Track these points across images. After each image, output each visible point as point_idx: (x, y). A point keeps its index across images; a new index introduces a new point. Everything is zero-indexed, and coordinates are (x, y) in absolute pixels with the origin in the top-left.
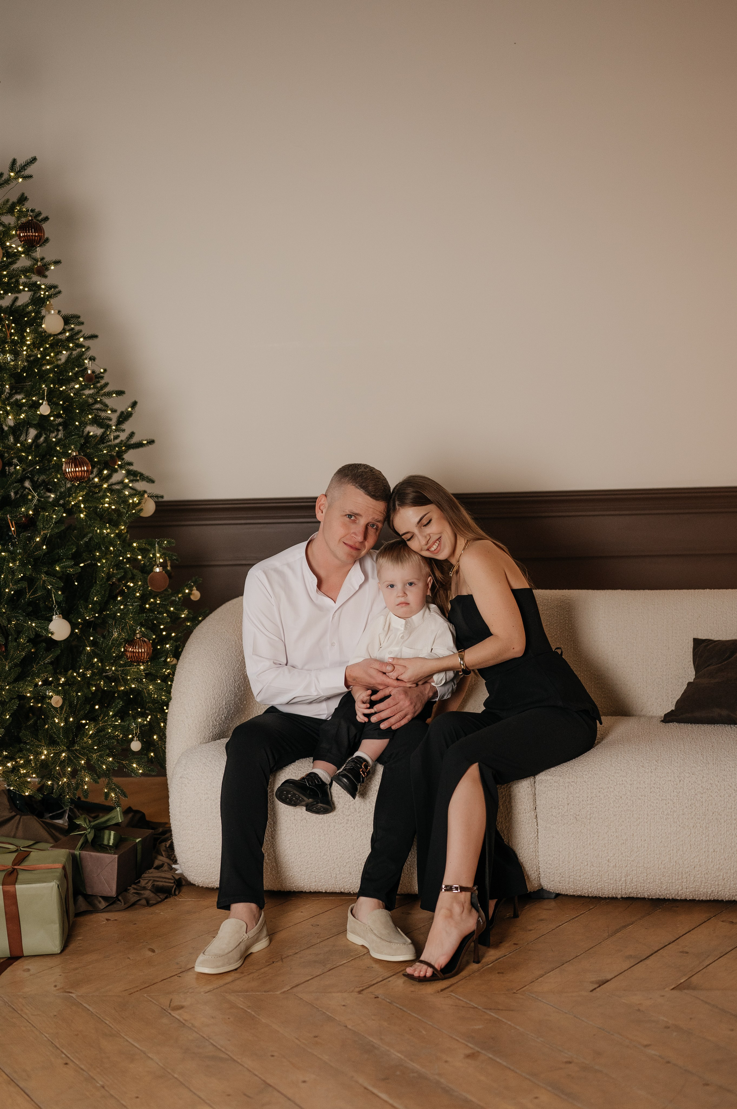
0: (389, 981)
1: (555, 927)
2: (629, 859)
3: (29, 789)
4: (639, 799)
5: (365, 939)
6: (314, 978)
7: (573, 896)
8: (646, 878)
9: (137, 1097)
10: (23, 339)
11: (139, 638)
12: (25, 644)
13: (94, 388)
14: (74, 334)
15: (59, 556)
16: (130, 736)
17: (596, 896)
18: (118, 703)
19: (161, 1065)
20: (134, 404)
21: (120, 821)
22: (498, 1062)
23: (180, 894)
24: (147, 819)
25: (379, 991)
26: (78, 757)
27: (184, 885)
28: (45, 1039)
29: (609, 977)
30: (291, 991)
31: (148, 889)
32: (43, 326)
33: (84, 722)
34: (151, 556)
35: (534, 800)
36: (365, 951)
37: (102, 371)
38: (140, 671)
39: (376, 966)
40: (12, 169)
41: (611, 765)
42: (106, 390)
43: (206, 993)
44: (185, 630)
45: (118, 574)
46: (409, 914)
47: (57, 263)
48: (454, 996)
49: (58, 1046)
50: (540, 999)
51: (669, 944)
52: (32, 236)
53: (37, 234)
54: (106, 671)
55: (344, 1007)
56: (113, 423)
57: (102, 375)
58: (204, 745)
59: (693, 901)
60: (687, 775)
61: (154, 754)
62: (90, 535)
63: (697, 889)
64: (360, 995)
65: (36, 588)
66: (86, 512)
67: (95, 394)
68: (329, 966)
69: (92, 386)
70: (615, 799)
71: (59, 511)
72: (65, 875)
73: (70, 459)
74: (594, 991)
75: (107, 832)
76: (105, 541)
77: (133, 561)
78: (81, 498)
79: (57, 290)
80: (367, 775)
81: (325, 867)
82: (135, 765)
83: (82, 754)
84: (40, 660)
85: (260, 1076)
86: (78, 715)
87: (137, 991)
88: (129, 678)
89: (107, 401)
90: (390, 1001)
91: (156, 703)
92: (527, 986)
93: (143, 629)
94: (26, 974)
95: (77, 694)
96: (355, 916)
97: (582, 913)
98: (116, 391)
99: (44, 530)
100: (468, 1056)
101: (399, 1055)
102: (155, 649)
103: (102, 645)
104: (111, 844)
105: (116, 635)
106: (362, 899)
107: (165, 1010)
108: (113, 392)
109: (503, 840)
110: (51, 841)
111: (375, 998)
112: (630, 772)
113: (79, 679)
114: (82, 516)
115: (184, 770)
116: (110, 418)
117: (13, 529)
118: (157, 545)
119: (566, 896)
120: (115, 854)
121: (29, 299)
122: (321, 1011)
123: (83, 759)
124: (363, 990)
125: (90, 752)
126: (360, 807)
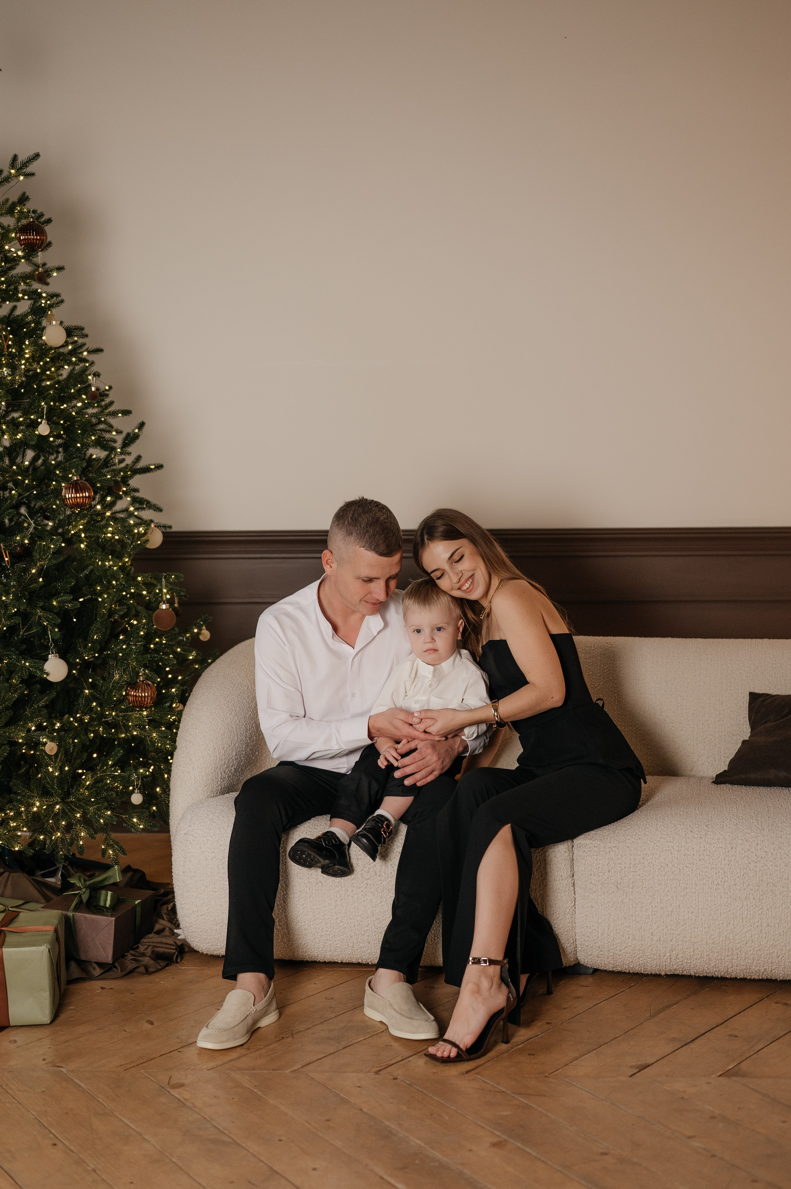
0: (409, 1061)
1: (592, 1005)
2: (674, 932)
3: (19, 843)
4: (687, 867)
5: (384, 1016)
6: (327, 1056)
7: (612, 972)
8: (692, 953)
9: (131, 1183)
10: (21, 352)
11: (143, 681)
12: (17, 685)
13: (98, 407)
14: (77, 348)
15: (57, 590)
16: (131, 788)
17: (637, 973)
18: (118, 752)
19: (159, 1148)
20: (141, 425)
21: (118, 881)
22: (527, 1152)
23: (183, 961)
24: (148, 878)
25: (398, 1071)
26: (73, 809)
27: (187, 952)
28: (32, 1117)
29: (650, 1061)
30: (302, 1070)
31: (148, 955)
32: (44, 338)
33: (80, 771)
34: (157, 591)
35: (571, 867)
36: (384, 1027)
37: (107, 388)
38: (143, 717)
39: (395, 1044)
41: (657, 829)
42: (111, 409)
43: (208, 1070)
44: (192, 673)
45: (120, 610)
46: (433, 988)
47: (60, 269)
48: (479, 1078)
49: (46, 1125)
50: (574, 1083)
51: (717, 1026)
52: (33, 239)
53: (38, 237)
54: (106, 716)
55: (359, 1088)
56: (118, 445)
57: (107, 392)
58: (211, 800)
59: (744, 980)
60: (740, 842)
61: (156, 808)
62: (91, 567)
63: (748, 967)
64: (377, 1076)
65: (31, 624)
66: (86, 542)
67: (99, 413)
68: (344, 1044)
69: (96, 405)
70: (660, 867)
71: (57, 541)
72: (57, 939)
73: (71, 484)
74: (634, 1077)
75: (103, 892)
76: (107, 574)
77: (137, 596)
78: (81, 527)
79: (60, 298)
80: (389, 835)
81: (342, 935)
82: (135, 820)
83: (78, 807)
84: (33, 703)
85: (266, 1162)
86: (75, 763)
87: (134, 1067)
88: (130, 724)
89: (112, 421)
90: (409, 1083)
91: (160, 752)
92: (561, 1070)
93: (147, 671)
94: (12, 1046)
95: (73, 741)
96: (373, 989)
97: (621, 990)
98: (122, 411)
99: (40, 561)
100: (494, 1145)
101: (419, 1142)
102: (159, 693)
103: (102, 688)
104: (108, 906)
105: (117, 677)
106: (381, 971)
107: (163, 1088)
108: (118, 411)
109: (536, 909)
110: (43, 901)
111: (394, 1079)
112: (677, 837)
113: (76, 724)
114: (82, 546)
115: (189, 826)
116: (115, 439)
117: (7, 559)
118: (163, 580)
119: (605, 971)
120: (112, 916)
121: (29, 308)
122: (334, 1092)
123: (79, 812)
124: (380, 1070)
125: (87, 805)
126: (380, 870)
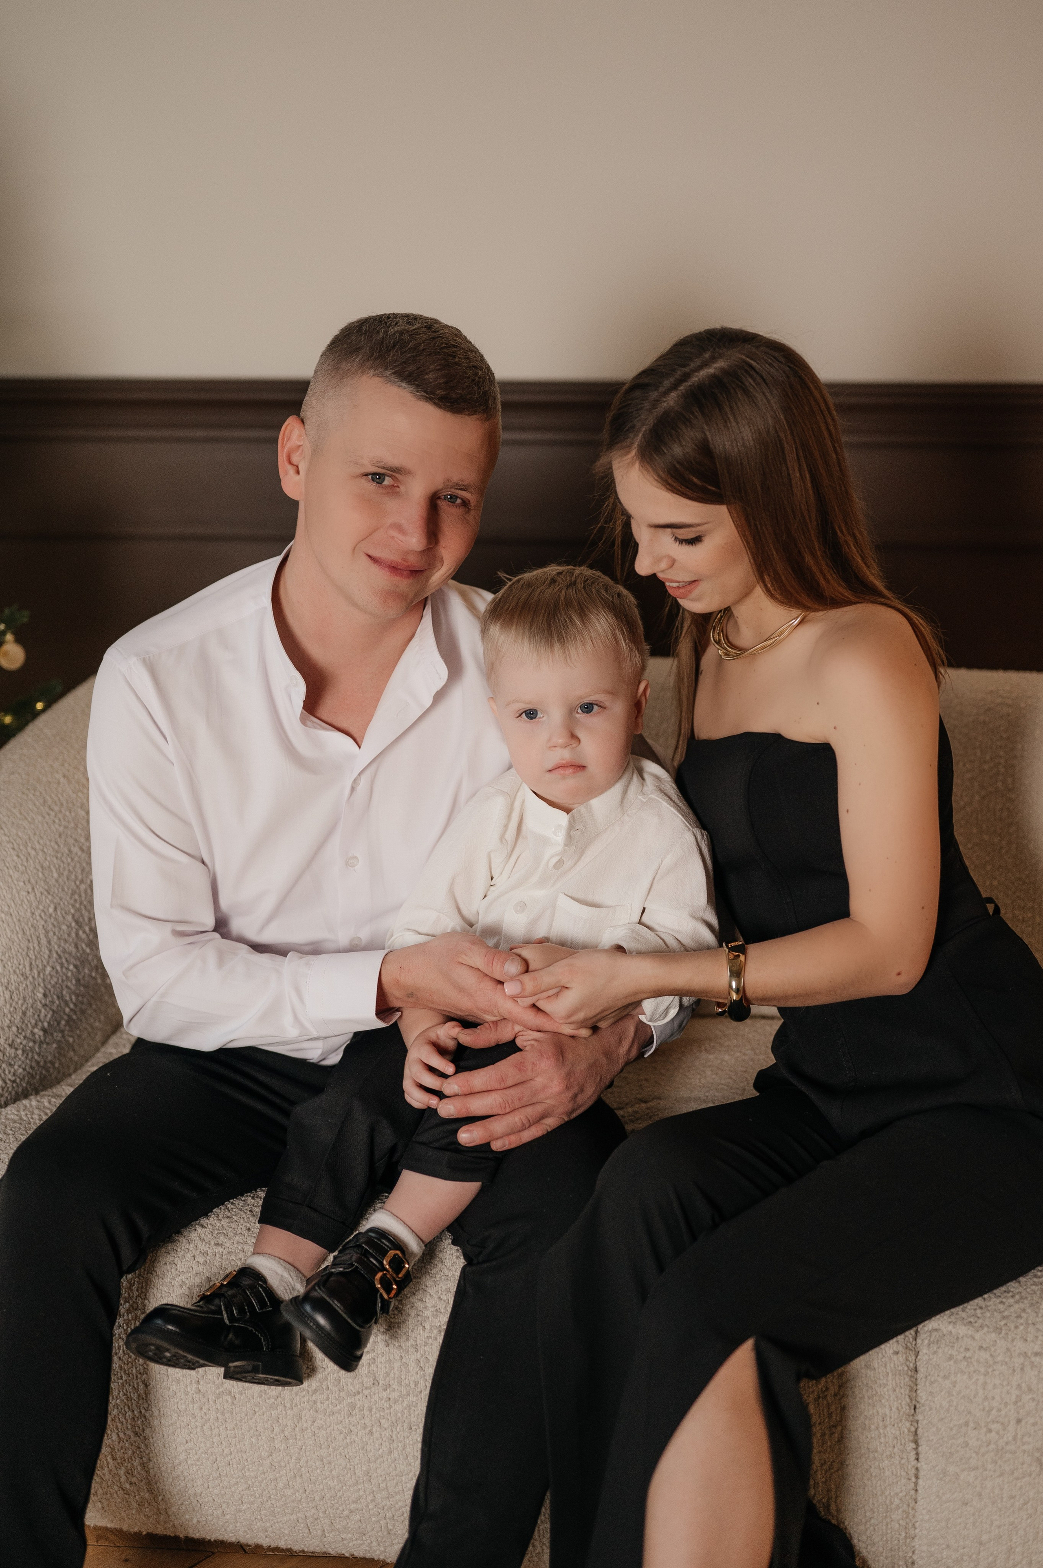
126: (388, 1374)
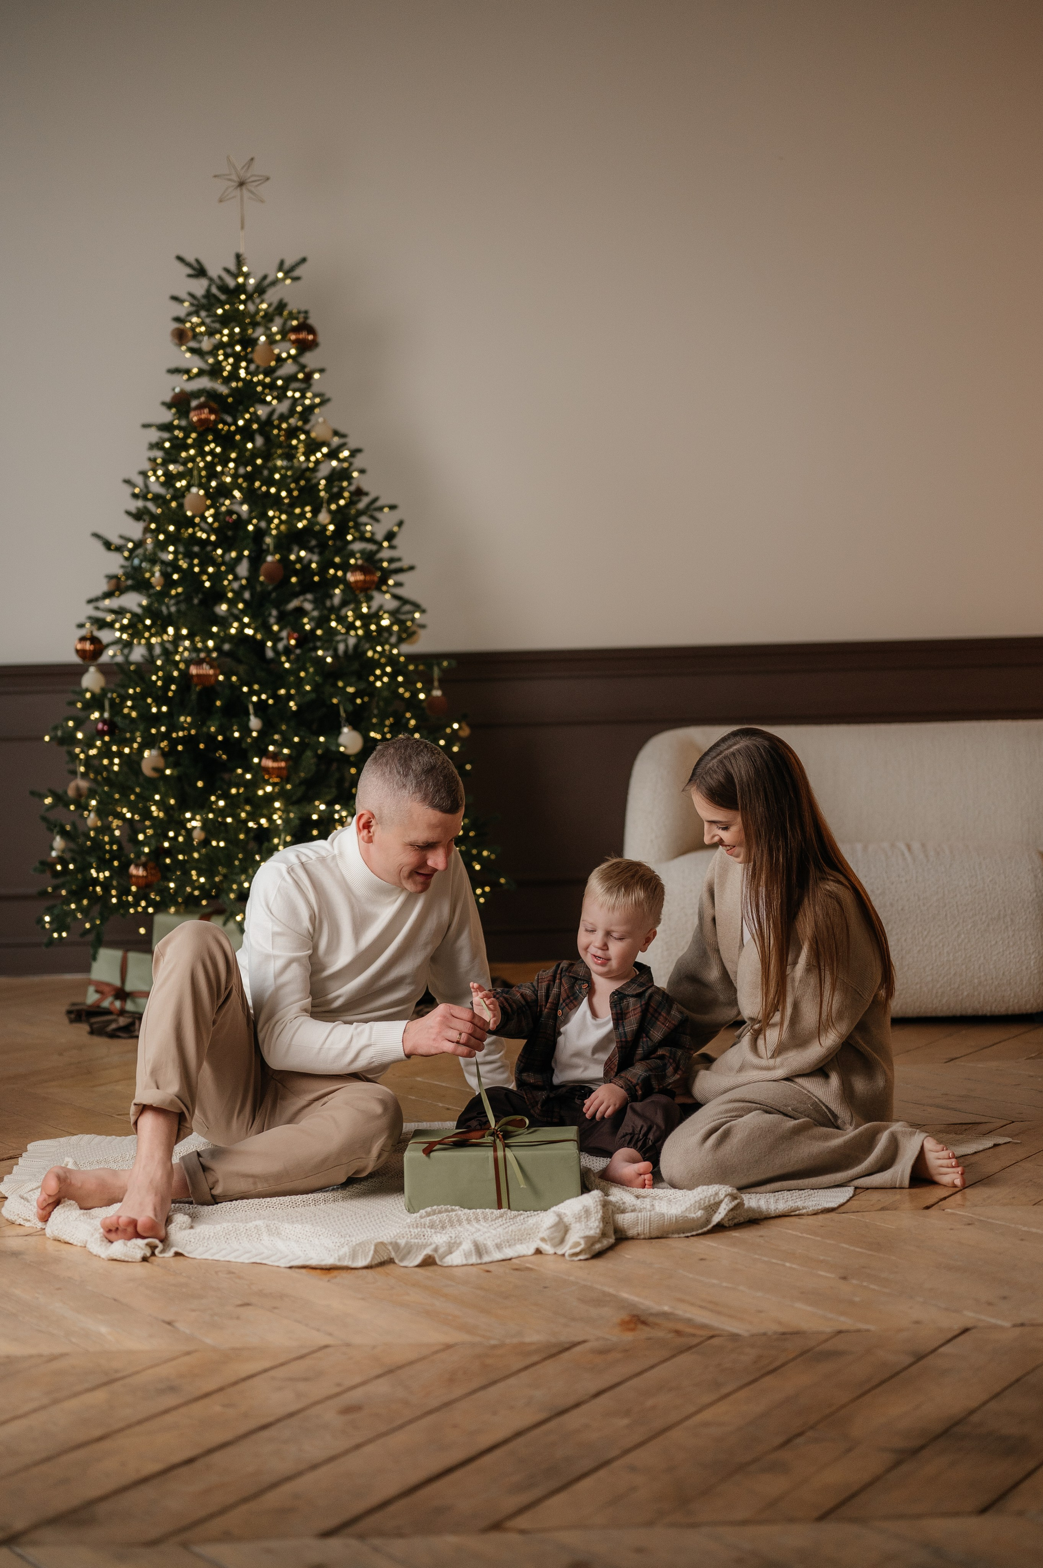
20: (400, 524)
40: (280, 268)
42: (378, 504)
47: (321, 371)
52: (306, 338)
53: (311, 336)
67: (367, 508)
79: (327, 396)
89: (378, 515)
98: (390, 505)
108: (385, 506)
